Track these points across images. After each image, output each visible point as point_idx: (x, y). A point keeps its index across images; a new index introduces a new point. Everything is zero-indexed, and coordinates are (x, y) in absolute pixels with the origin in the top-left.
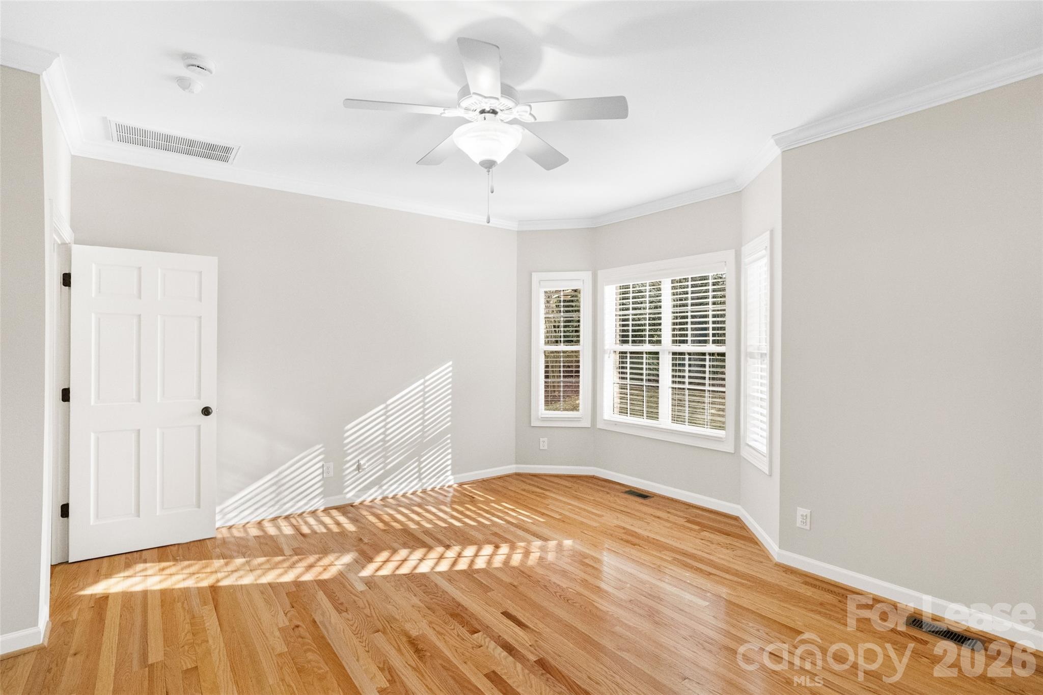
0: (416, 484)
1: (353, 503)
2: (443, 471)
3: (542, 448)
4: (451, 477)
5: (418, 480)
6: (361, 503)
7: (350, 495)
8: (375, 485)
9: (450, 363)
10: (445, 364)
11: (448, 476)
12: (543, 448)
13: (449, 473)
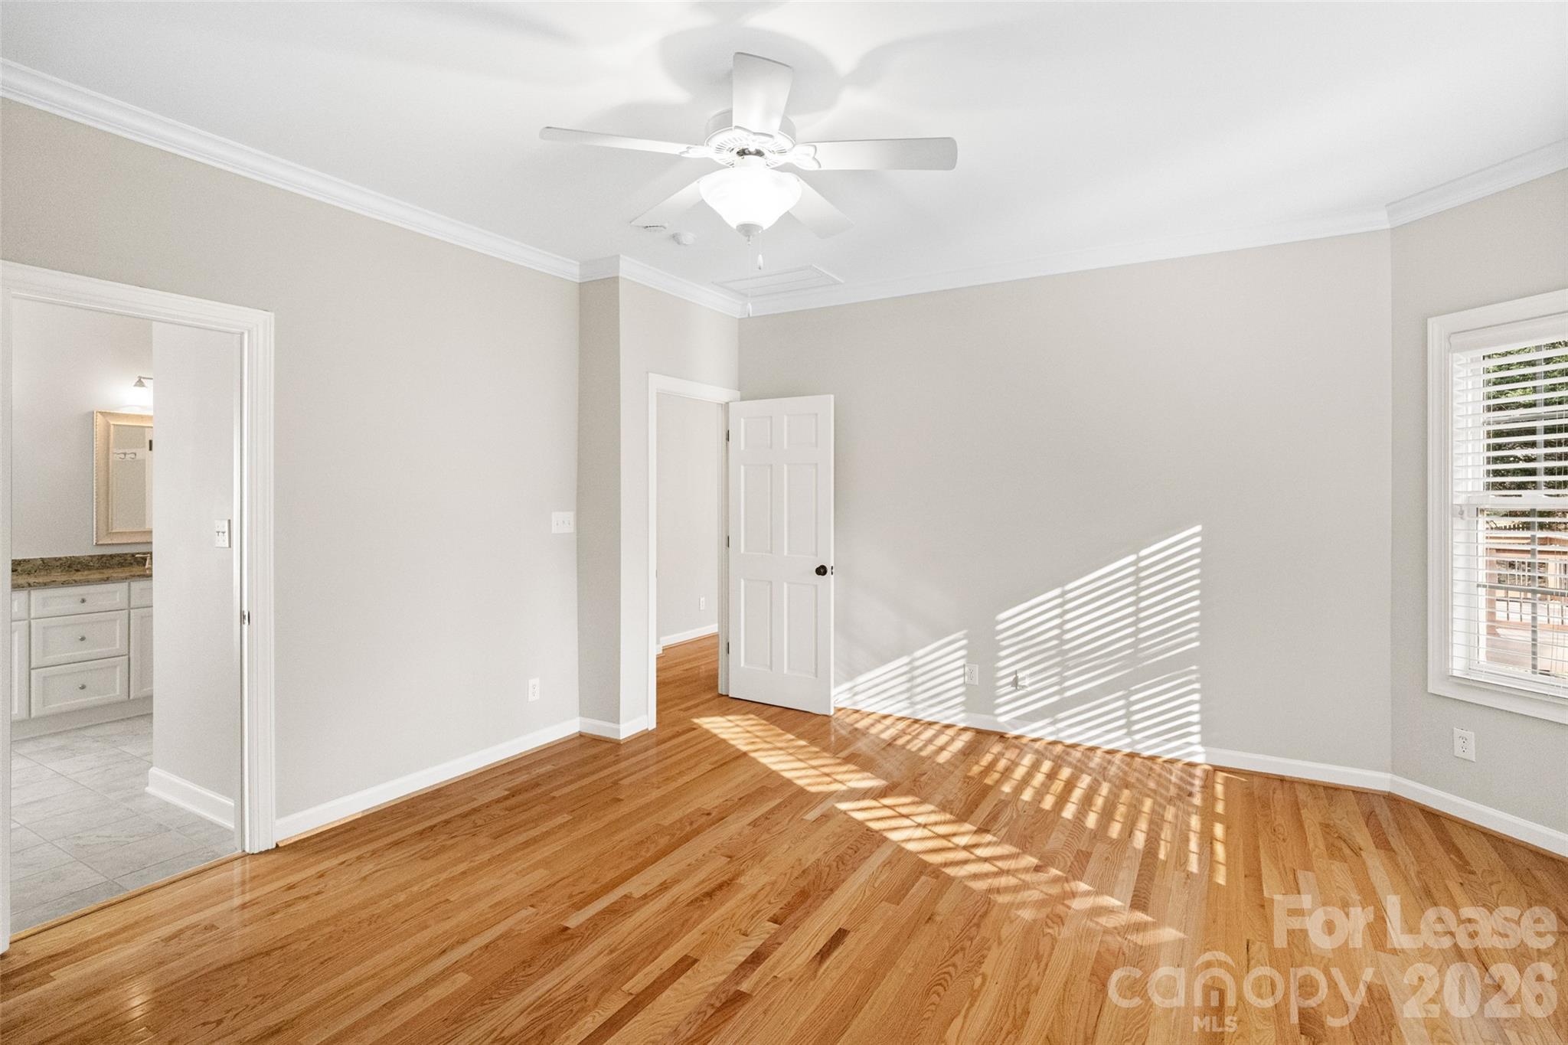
0: (1118, 739)
1: (1005, 734)
2: (1180, 731)
3: (1458, 752)
4: (1199, 748)
5: (1124, 731)
6: (1017, 738)
7: (1002, 719)
8: (1044, 717)
9: (1198, 528)
10: (1189, 528)
11: (1190, 744)
12: (1462, 755)
13: (1196, 739)
